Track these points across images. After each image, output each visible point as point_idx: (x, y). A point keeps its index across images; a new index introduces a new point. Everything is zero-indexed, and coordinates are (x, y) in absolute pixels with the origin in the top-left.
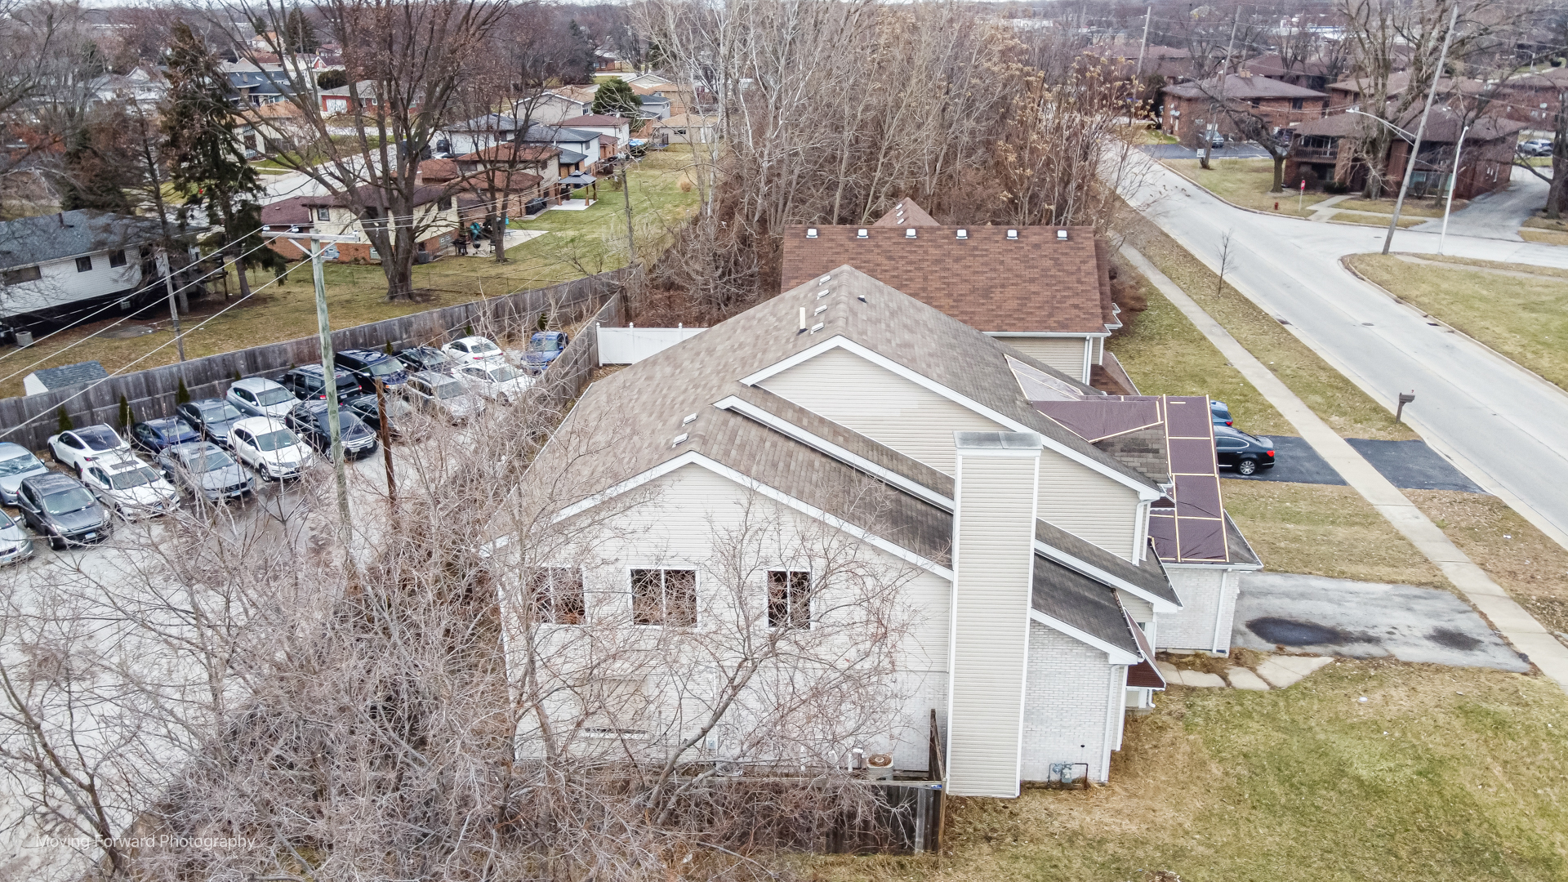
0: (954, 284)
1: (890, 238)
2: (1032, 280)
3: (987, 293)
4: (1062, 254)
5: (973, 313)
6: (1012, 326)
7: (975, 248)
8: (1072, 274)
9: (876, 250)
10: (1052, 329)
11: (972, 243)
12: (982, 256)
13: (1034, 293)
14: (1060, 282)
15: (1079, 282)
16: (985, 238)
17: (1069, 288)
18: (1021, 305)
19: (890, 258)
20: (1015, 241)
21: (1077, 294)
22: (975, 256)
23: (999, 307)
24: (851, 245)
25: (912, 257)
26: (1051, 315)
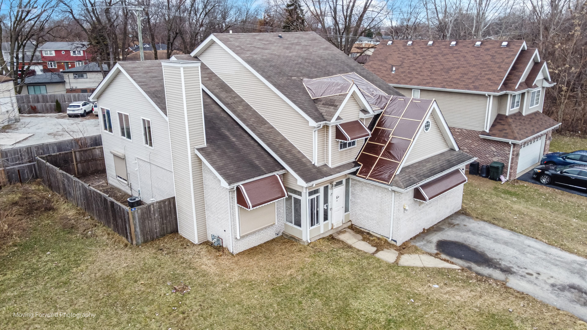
0: (435, 66)
1: (420, 45)
2: (474, 66)
3: (448, 71)
4: (499, 53)
5: (435, 79)
6: (451, 86)
7: (456, 50)
8: (498, 63)
9: (411, 50)
10: (469, 89)
11: (456, 48)
12: (456, 54)
13: (472, 72)
14: (488, 67)
15: (499, 67)
16: (464, 46)
17: (491, 70)
18: (461, 77)
19: (415, 54)
20: (478, 47)
21: (494, 73)
22: (453, 54)
23: (449, 77)
24: (403, 48)
25: (425, 54)
26: (473, 82)
